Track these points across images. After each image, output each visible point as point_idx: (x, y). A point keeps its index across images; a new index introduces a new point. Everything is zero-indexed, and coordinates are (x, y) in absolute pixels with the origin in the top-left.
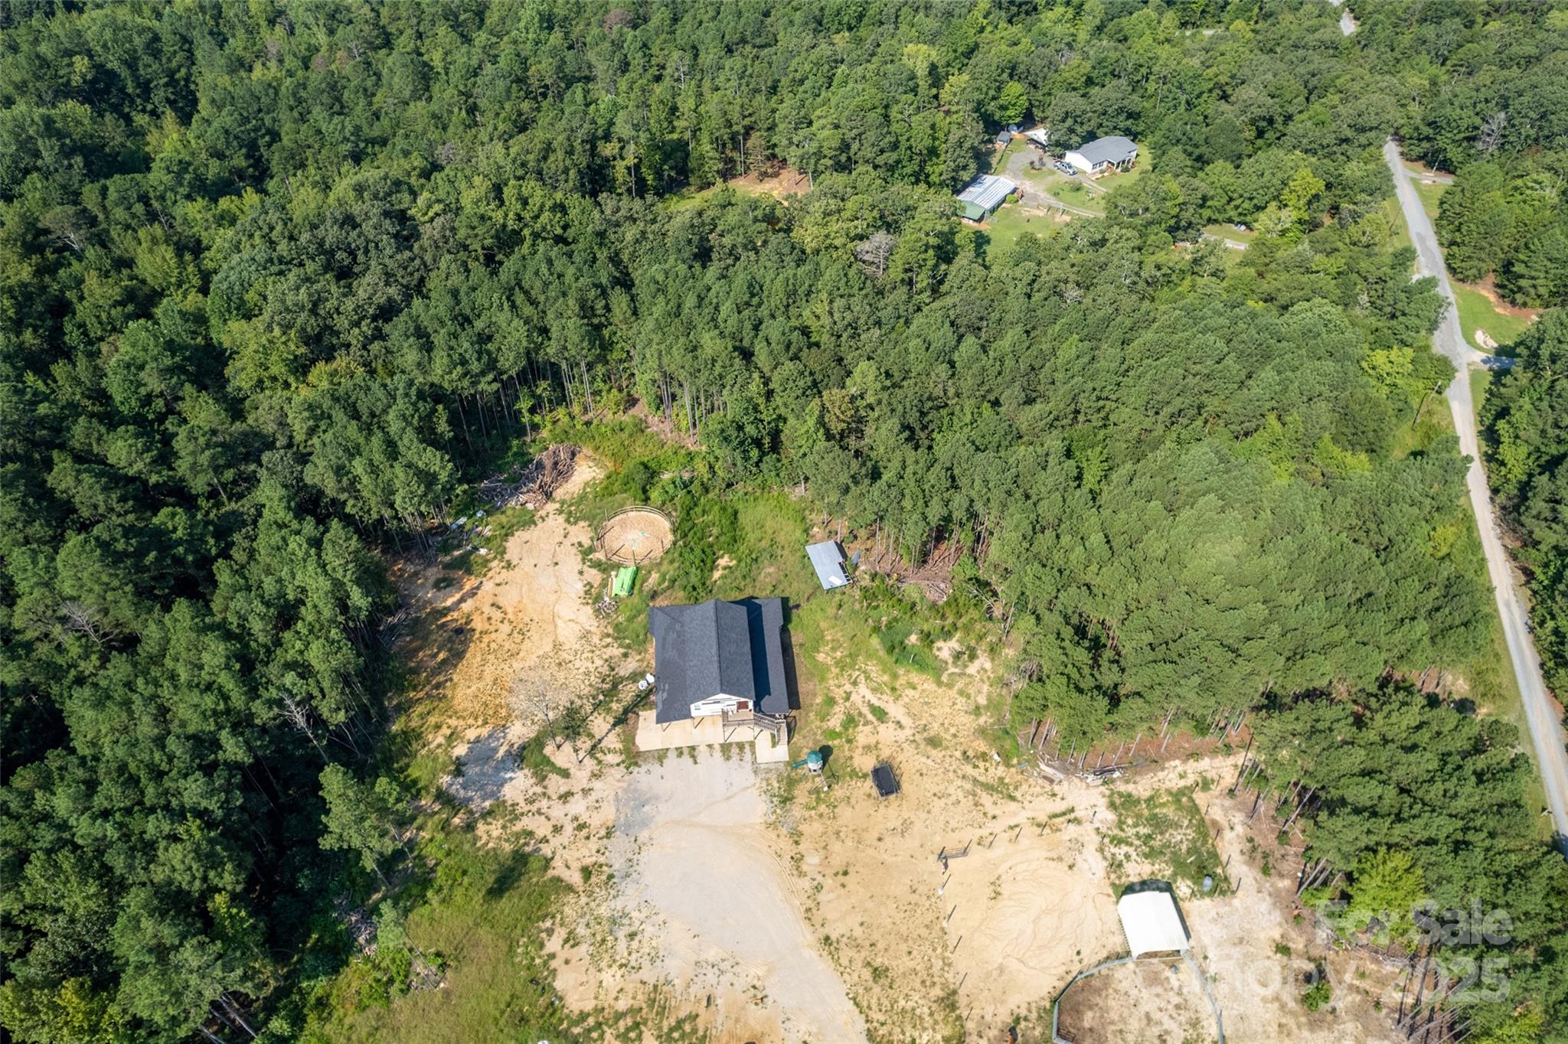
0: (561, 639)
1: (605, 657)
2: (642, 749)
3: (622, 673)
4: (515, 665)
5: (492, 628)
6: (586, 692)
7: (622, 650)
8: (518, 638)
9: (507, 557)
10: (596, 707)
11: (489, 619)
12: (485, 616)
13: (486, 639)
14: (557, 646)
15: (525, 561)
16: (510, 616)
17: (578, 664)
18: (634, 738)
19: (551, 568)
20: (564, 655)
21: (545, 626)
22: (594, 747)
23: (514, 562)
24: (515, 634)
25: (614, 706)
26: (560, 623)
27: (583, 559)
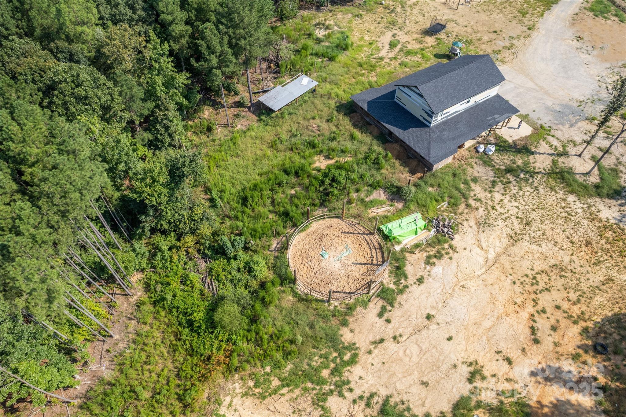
0: (505, 241)
1: (489, 196)
2: (532, 129)
3: (492, 173)
4: (567, 259)
5: (559, 315)
6: (528, 189)
7: (473, 185)
8: (542, 279)
9: (465, 389)
10: (533, 174)
11: (554, 329)
12: (556, 337)
13: (576, 310)
14: (515, 239)
15: (453, 358)
16: (530, 309)
17: (514, 211)
18: (531, 135)
19: (439, 318)
20: (517, 226)
21: (508, 266)
22: (560, 155)
23: (465, 370)
24: (542, 285)
25: (520, 162)
26: (492, 255)
27: (401, 292)
